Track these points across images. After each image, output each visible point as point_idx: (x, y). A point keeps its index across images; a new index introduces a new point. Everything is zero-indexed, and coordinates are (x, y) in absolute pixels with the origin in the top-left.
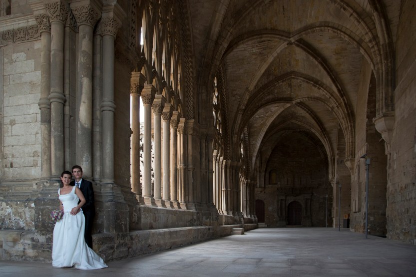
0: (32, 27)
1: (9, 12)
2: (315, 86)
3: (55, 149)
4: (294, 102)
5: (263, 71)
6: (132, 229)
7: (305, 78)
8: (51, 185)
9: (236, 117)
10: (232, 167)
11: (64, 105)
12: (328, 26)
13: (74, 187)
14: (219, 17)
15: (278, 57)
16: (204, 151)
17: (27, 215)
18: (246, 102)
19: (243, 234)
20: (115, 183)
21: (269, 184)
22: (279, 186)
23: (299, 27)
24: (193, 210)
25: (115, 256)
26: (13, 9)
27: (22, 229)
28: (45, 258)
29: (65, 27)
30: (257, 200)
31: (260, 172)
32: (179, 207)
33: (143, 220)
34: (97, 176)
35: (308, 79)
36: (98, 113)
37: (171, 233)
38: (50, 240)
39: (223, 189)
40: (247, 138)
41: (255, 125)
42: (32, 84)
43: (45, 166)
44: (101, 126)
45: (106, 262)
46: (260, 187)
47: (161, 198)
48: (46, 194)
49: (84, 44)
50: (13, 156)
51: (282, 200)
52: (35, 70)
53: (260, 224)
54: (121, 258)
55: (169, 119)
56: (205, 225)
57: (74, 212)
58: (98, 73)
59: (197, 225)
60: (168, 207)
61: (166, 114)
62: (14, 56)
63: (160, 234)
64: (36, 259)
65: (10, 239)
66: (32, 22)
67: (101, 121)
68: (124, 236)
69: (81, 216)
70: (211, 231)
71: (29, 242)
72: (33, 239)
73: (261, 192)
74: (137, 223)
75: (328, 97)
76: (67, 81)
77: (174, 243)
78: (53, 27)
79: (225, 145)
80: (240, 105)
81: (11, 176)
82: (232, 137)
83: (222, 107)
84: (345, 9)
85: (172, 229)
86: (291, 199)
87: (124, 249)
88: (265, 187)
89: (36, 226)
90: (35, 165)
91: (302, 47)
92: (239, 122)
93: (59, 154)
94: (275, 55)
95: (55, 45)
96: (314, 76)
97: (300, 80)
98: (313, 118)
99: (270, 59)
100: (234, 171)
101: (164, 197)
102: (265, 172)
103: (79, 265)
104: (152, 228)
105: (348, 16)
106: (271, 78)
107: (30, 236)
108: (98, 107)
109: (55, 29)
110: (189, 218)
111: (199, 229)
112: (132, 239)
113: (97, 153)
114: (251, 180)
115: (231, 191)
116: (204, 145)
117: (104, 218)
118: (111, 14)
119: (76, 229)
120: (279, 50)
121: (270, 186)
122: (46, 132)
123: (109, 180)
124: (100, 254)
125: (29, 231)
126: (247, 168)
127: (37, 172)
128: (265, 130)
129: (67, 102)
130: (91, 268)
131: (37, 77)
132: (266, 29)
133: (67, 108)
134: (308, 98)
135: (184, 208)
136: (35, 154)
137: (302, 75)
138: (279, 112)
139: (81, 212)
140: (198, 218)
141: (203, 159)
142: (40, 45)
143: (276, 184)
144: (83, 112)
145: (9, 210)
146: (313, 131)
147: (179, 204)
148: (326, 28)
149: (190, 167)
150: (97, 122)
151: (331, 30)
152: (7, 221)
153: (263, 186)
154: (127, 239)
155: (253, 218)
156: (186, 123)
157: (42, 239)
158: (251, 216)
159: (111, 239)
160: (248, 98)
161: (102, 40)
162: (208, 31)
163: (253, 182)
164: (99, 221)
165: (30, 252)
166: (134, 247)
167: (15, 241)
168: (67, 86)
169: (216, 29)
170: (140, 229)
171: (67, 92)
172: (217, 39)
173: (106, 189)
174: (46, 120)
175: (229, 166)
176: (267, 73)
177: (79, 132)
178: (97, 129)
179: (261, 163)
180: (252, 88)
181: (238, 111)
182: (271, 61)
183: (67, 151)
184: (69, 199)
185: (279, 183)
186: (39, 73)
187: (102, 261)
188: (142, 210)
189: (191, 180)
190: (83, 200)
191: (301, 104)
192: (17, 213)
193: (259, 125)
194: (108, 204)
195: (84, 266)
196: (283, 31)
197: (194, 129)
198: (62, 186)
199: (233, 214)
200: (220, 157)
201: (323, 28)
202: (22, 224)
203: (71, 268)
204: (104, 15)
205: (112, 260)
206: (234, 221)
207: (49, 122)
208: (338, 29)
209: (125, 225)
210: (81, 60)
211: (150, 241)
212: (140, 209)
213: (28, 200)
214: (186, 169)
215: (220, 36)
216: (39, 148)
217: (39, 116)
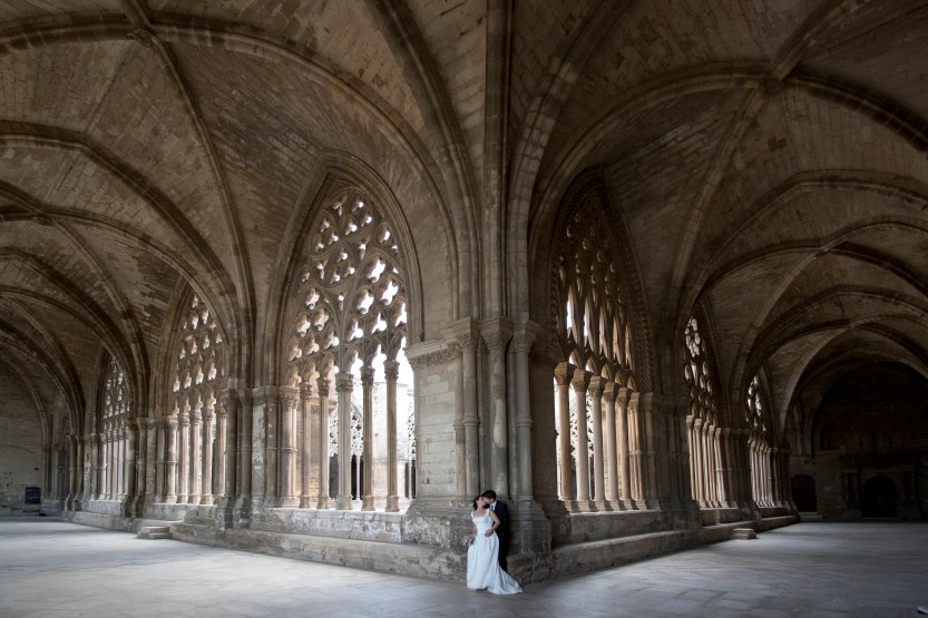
0: (445, 351)
1: (423, 339)
2: (888, 301)
3: (471, 471)
4: (852, 325)
5: (776, 297)
6: (555, 544)
7: (864, 292)
8: (466, 506)
9: (735, 366)
10: (733, 437)
11: (478, 427)
12: (889, 222)
13: (488, 510)
14: (684, 258)
15: (803, 272)
16: (672, 430)
17: (443, 533)
18: (751, 344)
19: (752, 537)
20: (535, 499)
21: (823, 449)
22: (844, 452)
23: (835, 230)
24: (657, 509)
25: (533, 578)
26: (427, 336)
27: (438, 544)
28: (460, 577)
29: (476, 353)
30: (796, 477)
31: (802, 431)
32: (635, 508)
33: (575, 531)
34: (514, 493)
35: (872, 292)
36: (513, 431)
37: (612, 547)
38: (465, 560)
39: (719, 468)
40: (766, 386)
41: (780, 366)
42: (447, 405)
43: (461, 485)
44: (518, 442)
45: (521, 586)
46: (804, 454)
47: (604, 498)
48: (462, 515)
49: (496, 368)
50: (430, 473)
51: (849, 475)
52: (450, 391)
53: (803, 515)
54: (540, 581)
55: (613, 399)
56: (679, 527)
57: (488, 534)
58: (512, 390)
59: (663, 530)
60: (617, 511)
61: (608, 394)
62: (429, 379)
63: (595, 549)
64: (451, 577)
65: (427, 556)
66: (445, 347)
67: (517, 437)
68: (544, 556)
69: (495, 539)
70: (686, 538)
71: (445, 560)
72: (448, 558)
73: (806, 462)
74: (566, 536)
75: (919, 315)
76: (480, 403)
77: (619, 559)
78: (465, 356)
79: (719, 406)
80: (740, 349)
81: (427, 491)
82: (731, 394)
83: (709, 357)
84: (910, 201)
85: (614, 541)
86: (870, 473)
87: (545, 570)
88: (813, 455)
89: (452, 546)
90: (451, 482)
91: (847, 254)
92: (742, 372)
93: (474, 475)
94: (796, 272)
95: (467, 373)
96: (884, 286)
97: (856, 296)
98: (900, 343)
99: (789, 280)
100: (737, 442)
101: (609, 496)
102: (813, 431)
103: (492, 588)
104: (587, 539)
105: (920, 209)
106: (796, 302)
107: (445, 554)
108: (513, 424)
109: (467, 358)
110: (649, 521)
111: (662, 537)
112: (555, 558)
113: (514, 470)
114: (780, 448)
115: (733, 472)
116: (671, 422)
117: (522, 536)
118: (523, 332)
119: (488, 552)
120: (802, 266)
121: (823, 452)
122: (461, 452)
123: (527, 497)
124: (515, 577)
125: (444, 550)
126: (771, 430)
127: (453, 489)
128: (800, 371)
129: (481, 424)
130: (504, 593)
131: (451, 397)
132: (773, 245)
133: (481, 429)
134: (880, 316)
135: (642, 508)
136: (451, 471)
137: (858, 288)
138: (825, 342)
139: (495, 534)
140: (666, 519)
141: (672, 440)
142: (453, 367)
143: (838, 449)
144: (497, 433)
145: (426, 526)
146: (904, 361)
147: (633, 502)
148: (885, 225)
149: (651, 452)
150: (513, 439)
151: (895, 229)
152: (423, 536)
153: (810, 453)
154: (549, 560)
155: (788, 506)
156: (641, 399)
157: (457, 558)
158: (783, 503)
159: (528, 560)
160: (754, 337)
161: (515, 357)
162: (667, 279)
163: (783, 450)
164: (516, 541)
165: (446, 571)
166: (558, 567)
167: (431, 559)
168: (481, 408)
169: (679, 274)
170: (571, 543)
171: (481, 414)
172: (685, 282)
173: (524, 507)
174: (461, 440)
175: (726, 436)
176: (788, 296)
177: (494, 452)
178: (513, 446)
179: (804, 418)
180: (760, 322)
181: (738, 357)
182: (789, 282)
183: (482, 471)
184: (483, 522)
185: (842, 447)
186: (453, 394)
187: (517, 585)
188: (573, 520)
189: (652, 469)
190: (497, 521)
191: (870, 326)
192: (433, 529)
193: (787, 364)
194: (525, 523)
195: (496, 590)
196: (806, 240)
197: (653, 404)
198: (476, 507)
199: (740, 505)
200: (709, 425)
201: (879, 225)
202: (438, 540)
203: (484, 591)
204: (516, 333)
205: (530, 582)
206: (740, 517)
207: (464, 442)
208: (907, 225)
209: (546, 544)
210: (494, 382)
211: (580, 559)
212: (569, 520)
213: (444, 518)
214: (644, 457)
215: (688, 277)
216: (454, 465)
217: (454, 435)
